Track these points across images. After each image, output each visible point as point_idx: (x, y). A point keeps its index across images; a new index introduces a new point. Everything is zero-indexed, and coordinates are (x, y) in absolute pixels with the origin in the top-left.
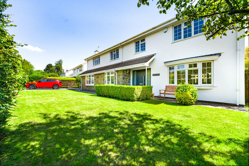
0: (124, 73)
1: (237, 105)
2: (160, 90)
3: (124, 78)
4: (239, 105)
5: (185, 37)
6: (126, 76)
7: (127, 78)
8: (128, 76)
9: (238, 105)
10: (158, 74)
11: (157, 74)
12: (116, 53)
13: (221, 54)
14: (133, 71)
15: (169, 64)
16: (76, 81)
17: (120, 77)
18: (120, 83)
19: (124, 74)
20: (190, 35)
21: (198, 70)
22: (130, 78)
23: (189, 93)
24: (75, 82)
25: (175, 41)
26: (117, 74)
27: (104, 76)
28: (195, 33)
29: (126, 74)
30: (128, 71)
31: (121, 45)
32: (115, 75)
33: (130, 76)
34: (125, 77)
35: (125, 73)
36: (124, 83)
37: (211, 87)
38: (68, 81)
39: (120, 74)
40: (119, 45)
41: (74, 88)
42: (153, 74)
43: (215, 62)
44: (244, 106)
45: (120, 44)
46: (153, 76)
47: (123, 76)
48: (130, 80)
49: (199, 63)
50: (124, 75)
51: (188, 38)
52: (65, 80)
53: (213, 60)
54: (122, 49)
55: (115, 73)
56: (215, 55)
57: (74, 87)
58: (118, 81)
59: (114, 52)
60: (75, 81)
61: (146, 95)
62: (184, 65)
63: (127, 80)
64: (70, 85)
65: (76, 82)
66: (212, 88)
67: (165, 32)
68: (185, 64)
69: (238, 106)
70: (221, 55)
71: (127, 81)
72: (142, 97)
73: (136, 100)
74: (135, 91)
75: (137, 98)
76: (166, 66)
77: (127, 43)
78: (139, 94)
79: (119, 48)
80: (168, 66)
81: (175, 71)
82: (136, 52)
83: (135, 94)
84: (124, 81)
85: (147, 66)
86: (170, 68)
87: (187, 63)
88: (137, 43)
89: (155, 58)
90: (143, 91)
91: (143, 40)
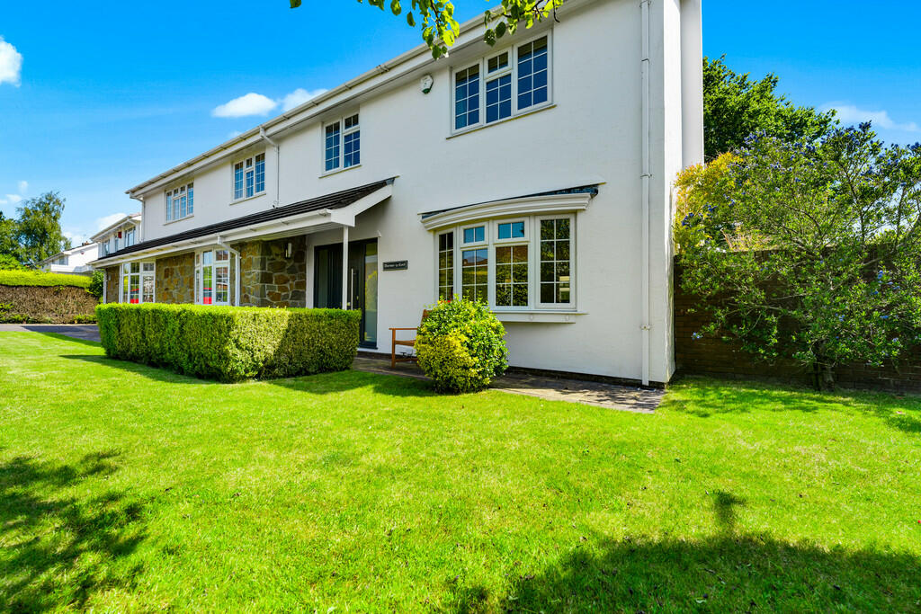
0: (270, 255)
1: (644, 383)
2: (394, 330)
3: (266, 278)
4: (650, 382)
5: (491, 116)
6: (281, 269)
7: (287, 276)
8: (291, 270)
9: (648, 384)
10: (402, 262)
11: (397, 263)
12: (253, 167)
13: (599, 188)
14: (318, 250)
15: (435, 222)
16: (90, 289)
17: (250, 274)
18: (251, 297)
19: (267, 257)
20: (506, 111)
21: (527, 246)
22: (304, 277)
23: (456, 339)
24: (87, 294)
25: (458, 130)
26: (237, 258)
27: (193, 267)
28: (523, 103)
29: (279, 259)
30: (290, 245)
31: (270, 131)
32: (233, 262)
33: (303, 269)
34: (277, 274)
35: (277, 255)
36: (267, 298)
37: (567, 317)
38: (45, 287)
39: (250, 260)
40: (262, 133)
41: (80, 321)
42: (384, 264)
43: (580, 216)
44: (663, 388)
45: (266, 129)
46: (385, 269)
47: (263, 268)
48: (303, 285)
49: (532, 220)
50: (267, 262)
51: (499, 121)
52: (23, 284)
53: (575, 212)
54: (276, 153)
55: (233, 255)
56: (581, 189)
57: (80, 316)
58: (242, 289)
59: (249, 163)
60: (87, 291)
61: (321, 351)
62: (483, 227)
63: (288, 286)
64: (53, 307)
65: (93, 295)
66: (572, 319)
67: (427, 91)
68: (485, 224)
69: (643, 387)
70: (597, 192)
71: (285, 289)
72: (291, 359)
73: (248, 375)
74: (235, 331)
75: (255, 367)
76: (429, 231)
77: (291, 126)
78: (267, 346)
79: (264, 148)
80: (435, 230)
81: (454, 250)
82: (329, 166)
83: (238, 346)
84: (267, 292)
85: (350, 228)
86: (442, 237)
87: (494, 219)
88: (332, 130)
89: (390, 197)
90: (294, 332)
91: (353, 121)
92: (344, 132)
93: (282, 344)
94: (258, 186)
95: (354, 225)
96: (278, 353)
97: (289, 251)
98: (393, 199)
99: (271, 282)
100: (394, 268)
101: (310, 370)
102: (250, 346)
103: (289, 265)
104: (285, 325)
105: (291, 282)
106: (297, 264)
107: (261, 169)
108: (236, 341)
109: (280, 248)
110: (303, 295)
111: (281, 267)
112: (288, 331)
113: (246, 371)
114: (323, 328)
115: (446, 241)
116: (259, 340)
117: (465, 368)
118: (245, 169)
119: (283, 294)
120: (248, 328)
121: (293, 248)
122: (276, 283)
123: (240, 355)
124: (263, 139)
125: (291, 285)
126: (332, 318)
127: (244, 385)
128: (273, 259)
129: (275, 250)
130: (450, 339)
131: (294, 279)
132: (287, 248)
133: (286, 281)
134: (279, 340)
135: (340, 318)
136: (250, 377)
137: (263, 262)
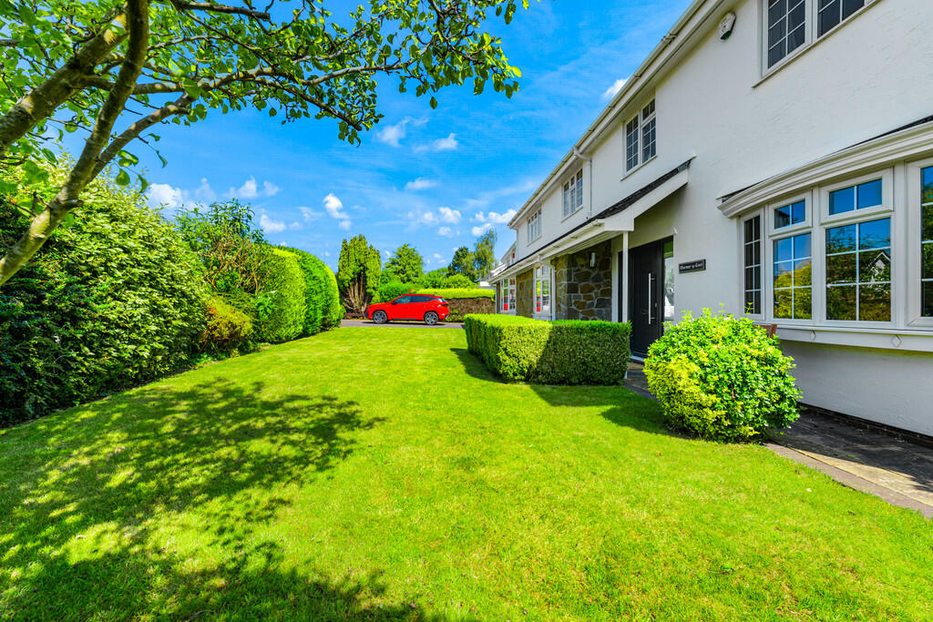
0: (576, 266)
3: (572, 289)
5: (825, 25)
6: (586, 279)
7: (593, 285)
8: (597, 279)
10: (700, 262)
11: (694, 263)
12: (575, 185)
17: (560, 286)
18: (562, 306)
19: (573, 269)
22: (610, 284)
25: (772, 68)
26: (553, 271)
29: (584, 269)
30: (593, 254)
31: (582, 149)
32: (551, 276)
34: (582, 284)
35: (582, 266)
36: (573, 307)
38: (472, 298)
39: (561, 273)
40: (575, 152)
42: (680, 265)
45: (578, 148)
46: (682, 271)
47: (569, 280)
50: (573, 274)
51: (841, 23)
52: (462, 297)
54: (589, 166)
58: (556, 299)
59: (572, 181)
60: (492, 300)
61: (583, 363)
63: (593, 294)
67: (726, 36)
71: (591, 298)
72: (553, 368)
73: (516, 378)
74: (504, 341)
75: (522, 373)
76: (732, 218)
77: (597, 137)
78: (531, 355)
79: (581, 164)
80: (739, 216)
81: (762, 240)
82: (629, 167)
83: (507, 354)
84: (573, 301)
85: (629, 232)
86: (749, 223)
87: (820, 185)
88: (631, 127)
89: (686, 184)
90: (555, 344)
91: (650, 109)
92: (642, 123)
93: (544, 354)
94: (578, 201)
95: (633, 230)
96: (541, 361)
97: (593, 261)
98: (689, 186)
99: (576, 292)
100: (691, 270)
101: (573, 380)
102: (516, 354)
103: (593, 275)
104: (546, 337)
105: (596, 290)
106: (602, 273)
107: (580, 184)
108: (505, 349)
109: (585, 260)
110: (609, 302)
111: (586, 277)
112: (548, 342)
113: (515, 374)
114: (585, 340)
115: (752, 229)
116: (523, 350)
117: (700, 406)
118: (571, 188)
119: (588, 302)
120: (514, 339)
121: (596, 257)
122: (582, 292)
123: (509, 361)
124: (577, 158)
125: (595, 293)
126: (595, 330)
127: (515, 386)
128: (579, 270)
129: (580, 261)
130: (673, 367)
131: (599, 287)
132: (590, 258)
133: (591, 290)
134: (540, 350)
135: (603, 330)
136: (519, 380)
137: (569, 274)
